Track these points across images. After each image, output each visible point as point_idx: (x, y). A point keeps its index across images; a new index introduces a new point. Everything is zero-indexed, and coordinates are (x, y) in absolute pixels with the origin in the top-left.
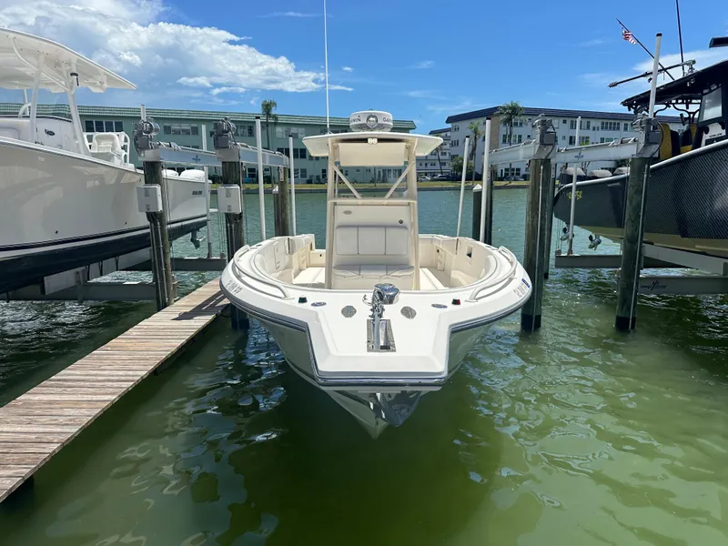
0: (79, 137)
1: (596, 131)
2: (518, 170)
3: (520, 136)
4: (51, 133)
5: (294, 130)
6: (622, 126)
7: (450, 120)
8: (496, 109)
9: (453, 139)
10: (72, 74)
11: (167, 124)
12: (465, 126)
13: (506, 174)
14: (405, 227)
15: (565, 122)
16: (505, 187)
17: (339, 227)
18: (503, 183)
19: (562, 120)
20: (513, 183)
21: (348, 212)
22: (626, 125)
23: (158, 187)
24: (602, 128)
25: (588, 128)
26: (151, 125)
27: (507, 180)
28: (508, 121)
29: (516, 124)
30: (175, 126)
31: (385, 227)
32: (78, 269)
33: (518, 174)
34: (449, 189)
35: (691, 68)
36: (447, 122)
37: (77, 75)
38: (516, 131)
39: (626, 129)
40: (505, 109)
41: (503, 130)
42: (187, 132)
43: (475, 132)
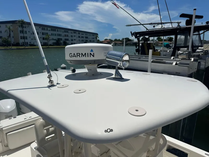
1: (50, 31)
2: (27, 43)
3: (26, 31)
6: (57, 30)
8: (16, 21)
13: (23, 44)
15: (40, 28)
16: (24, 49)
18: (23, 47)
20: (27, 47)
22: (58, 30)
24: (51, 30)
25: (47, 30)
27: (24, 46)
33: (27, 44)
38: (25, 29)
39: (58, 31)
40: (19, 21)
41: (20, 29)
43: (9, 28)
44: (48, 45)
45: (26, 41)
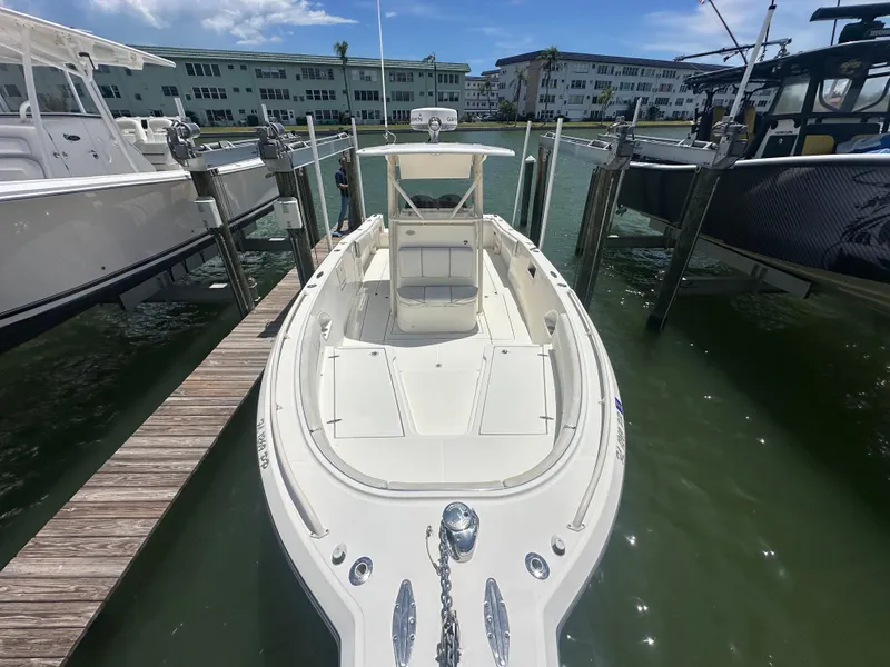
0: (116, 137)
1: (618, 76)
2: (552, 112)
3: (556, 81)
4: (75, 138)
5: (367, 73)
6: (640, 72)
7: (499, 63)
9: (501, 81)
10: (82, 54)
11: (258, 68)
12: (511, 68)
13: (542, 116)
14: (469, 249)
15: (594, 66)
17: (403, 248)
18: (540, 125)
19: (591, 64)
20: (547, 125)
21: (410, 233)
22: (643, 70)
23: (212, 201)
24: (623, 73)
25: (612, 73)
26: (186, 127)
27: (542, 121)
28: (547, 67)
29: (554, 68)
30: (265, 70)
31: (449, 248)
32: (158, 276)
34: (497, 130)
35: (784, 50)
36: (497, 65)
37: (87, 55)
38: (554, 75)
39: (642, 74)
40: (546, 53)
41: (543, 74)
42: (275, 75)
43: (521, 77)
44: (600, 120)
45: (550, 107)
